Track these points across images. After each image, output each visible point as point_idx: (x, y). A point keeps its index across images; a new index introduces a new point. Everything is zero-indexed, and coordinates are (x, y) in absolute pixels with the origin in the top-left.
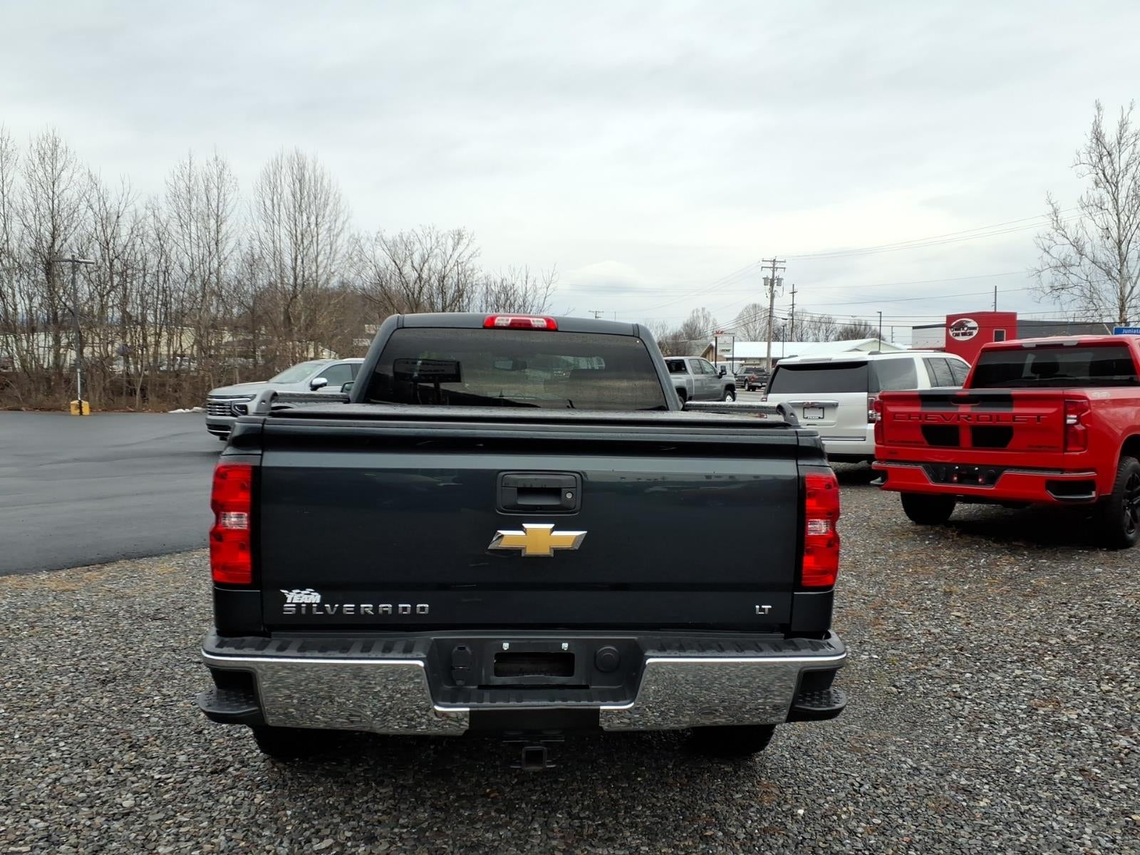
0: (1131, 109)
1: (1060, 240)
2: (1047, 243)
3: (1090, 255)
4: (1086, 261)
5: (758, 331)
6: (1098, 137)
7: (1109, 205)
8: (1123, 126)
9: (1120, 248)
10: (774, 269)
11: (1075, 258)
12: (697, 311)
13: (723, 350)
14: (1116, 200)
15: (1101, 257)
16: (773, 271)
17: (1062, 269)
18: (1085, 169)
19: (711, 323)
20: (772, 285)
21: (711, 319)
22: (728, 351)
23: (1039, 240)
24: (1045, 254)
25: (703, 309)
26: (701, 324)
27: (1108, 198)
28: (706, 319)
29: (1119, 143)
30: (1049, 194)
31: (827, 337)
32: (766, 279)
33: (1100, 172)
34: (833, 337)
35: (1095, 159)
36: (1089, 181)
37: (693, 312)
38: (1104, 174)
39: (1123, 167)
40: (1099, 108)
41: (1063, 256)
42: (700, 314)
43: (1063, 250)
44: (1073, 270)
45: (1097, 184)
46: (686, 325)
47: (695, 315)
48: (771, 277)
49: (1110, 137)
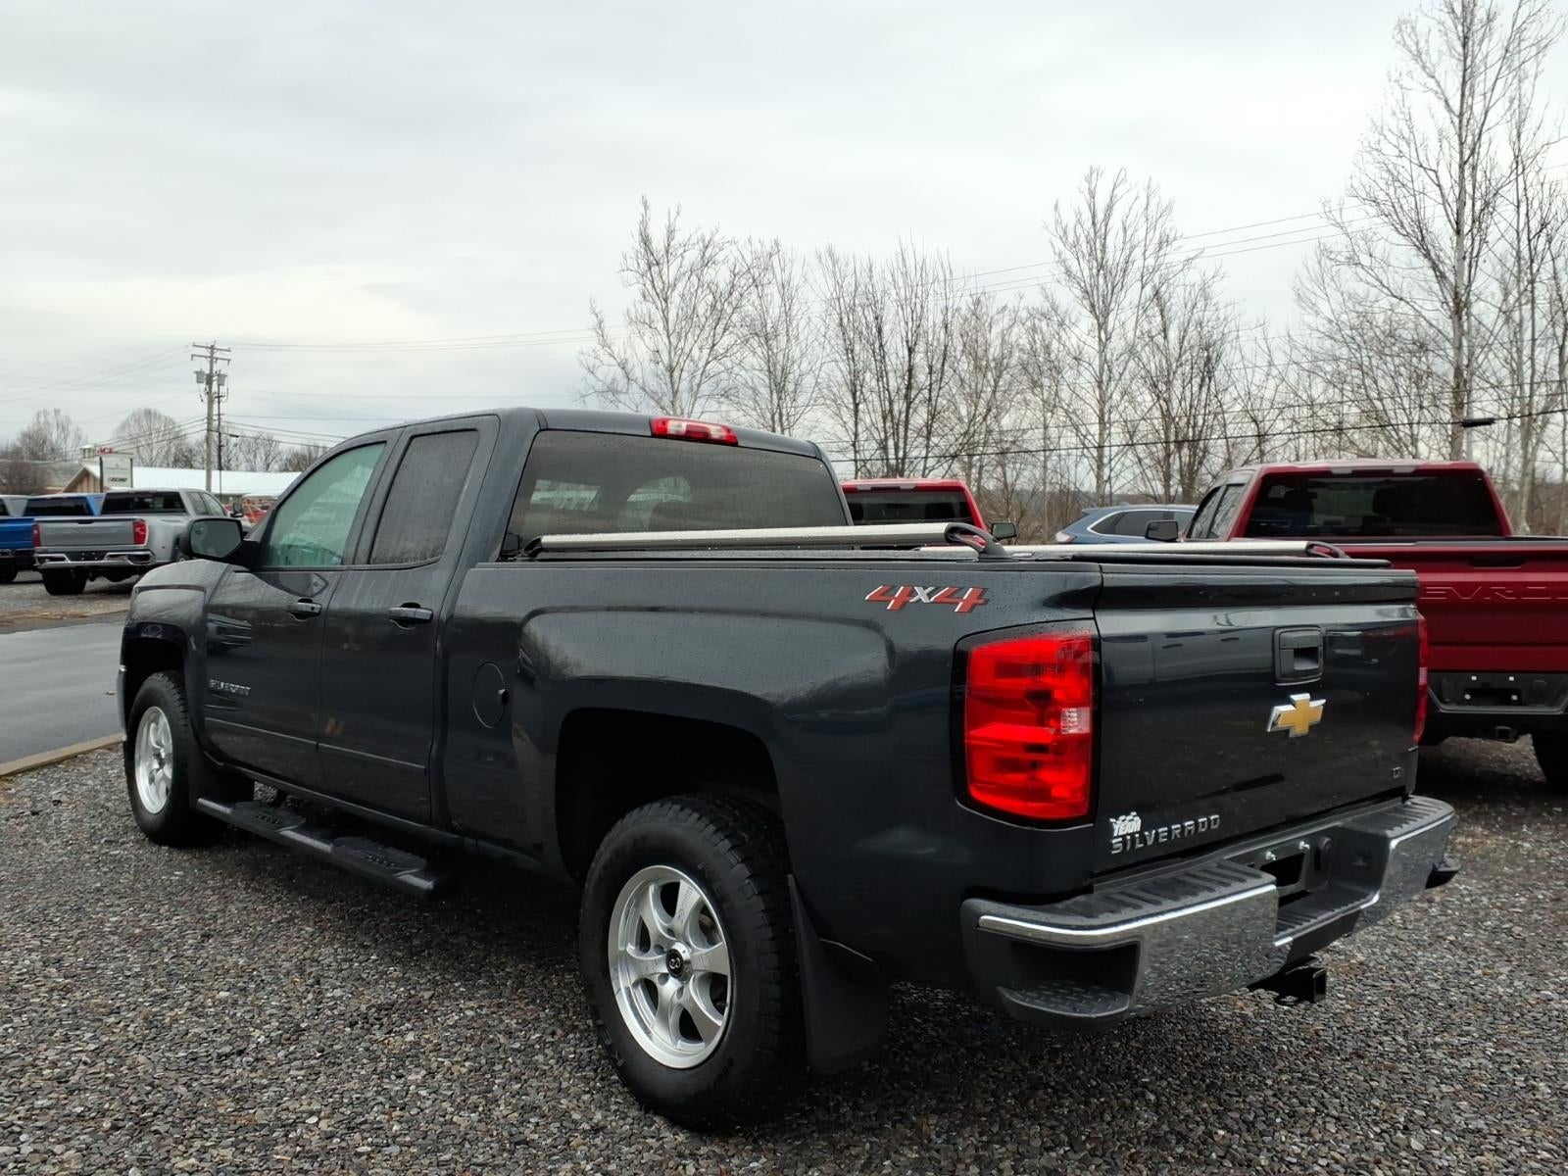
0: (678, 213)
1: (606, 359)
2: (591, 361)
3: (640, 381)
4: (635, 388)
5: (155, 453)
6: (646, 241)
7: (660, 326)
8: (671, 233)
9: (671, 376)
10: (212, 360)
11: (622, 383)
12: (46, 413)
13: (114, 480)
14: (666, 320)
15: (652, 384)
16: (211, 363)
17: (610, 395)
18: (632, 276)
19: (72, 436)
20: (209, 382)
21: (71, 428)
22: (123, 480)
23: (582, 357)
24: (590, 376)
25: (57, 412)
26: (54, 436)
27: (658, 316)
28: (63, 428)
29: (667, 252)
30: (592, 301)
31: (268, 465)
32: (199, 374)
33: (648, 283)
34: (276, 467)
35: (643, 266)
36: (635, 292)
37: (38, 415)
38: (654, 286)
39: (671, 280)
40: (646, 207)
41: (609, 381)
42: (51, 418)
43: (610, 371)
44: (622, 397)
45: (644, 297)
46: (26, 436)
47: (42, 419)
48: (207, 372)
49: (658, 245)
